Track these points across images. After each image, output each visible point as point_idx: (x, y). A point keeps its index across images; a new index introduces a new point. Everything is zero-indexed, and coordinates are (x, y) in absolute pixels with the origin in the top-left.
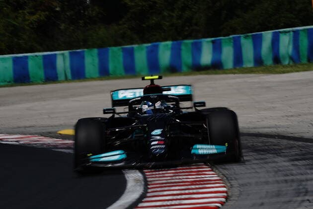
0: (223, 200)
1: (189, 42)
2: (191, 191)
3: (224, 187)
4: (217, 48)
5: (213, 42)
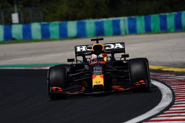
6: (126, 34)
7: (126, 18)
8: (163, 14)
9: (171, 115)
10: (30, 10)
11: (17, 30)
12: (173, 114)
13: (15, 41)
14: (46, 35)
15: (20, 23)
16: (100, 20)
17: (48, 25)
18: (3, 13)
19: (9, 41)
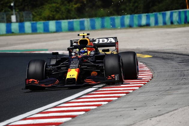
0: (151, 78)
1: (137, 15)
3: (151, 73)
5: (147, 16)
6: (88, 30)
7: (89, 19)
10: (24, 13)
11: (15, 26)
13: (14, 34)
14: (34, 30)
15: (17, 22)
16: (71, 20)
17: (36, 23)
18: (5, 15)
19: (10, 34)
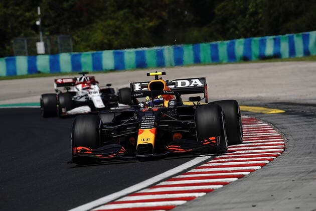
0: (282, 150)
1: (257, 39)
2: (259, 144)
3: (282, 141)
4: (277, 43)
5: (275, 39)
6: (171, 66)
7: (171, 47)
8: (214, 43)
9: (224, 160)
10: (58, 38)
11: (43, 62)
12: (227, 160)
13: (40, 75)
14: (77, 68)
15: (46, 53)
16: (140, 49)
17: (80, 55)
18: (26, 41)
19: (34, 75)
